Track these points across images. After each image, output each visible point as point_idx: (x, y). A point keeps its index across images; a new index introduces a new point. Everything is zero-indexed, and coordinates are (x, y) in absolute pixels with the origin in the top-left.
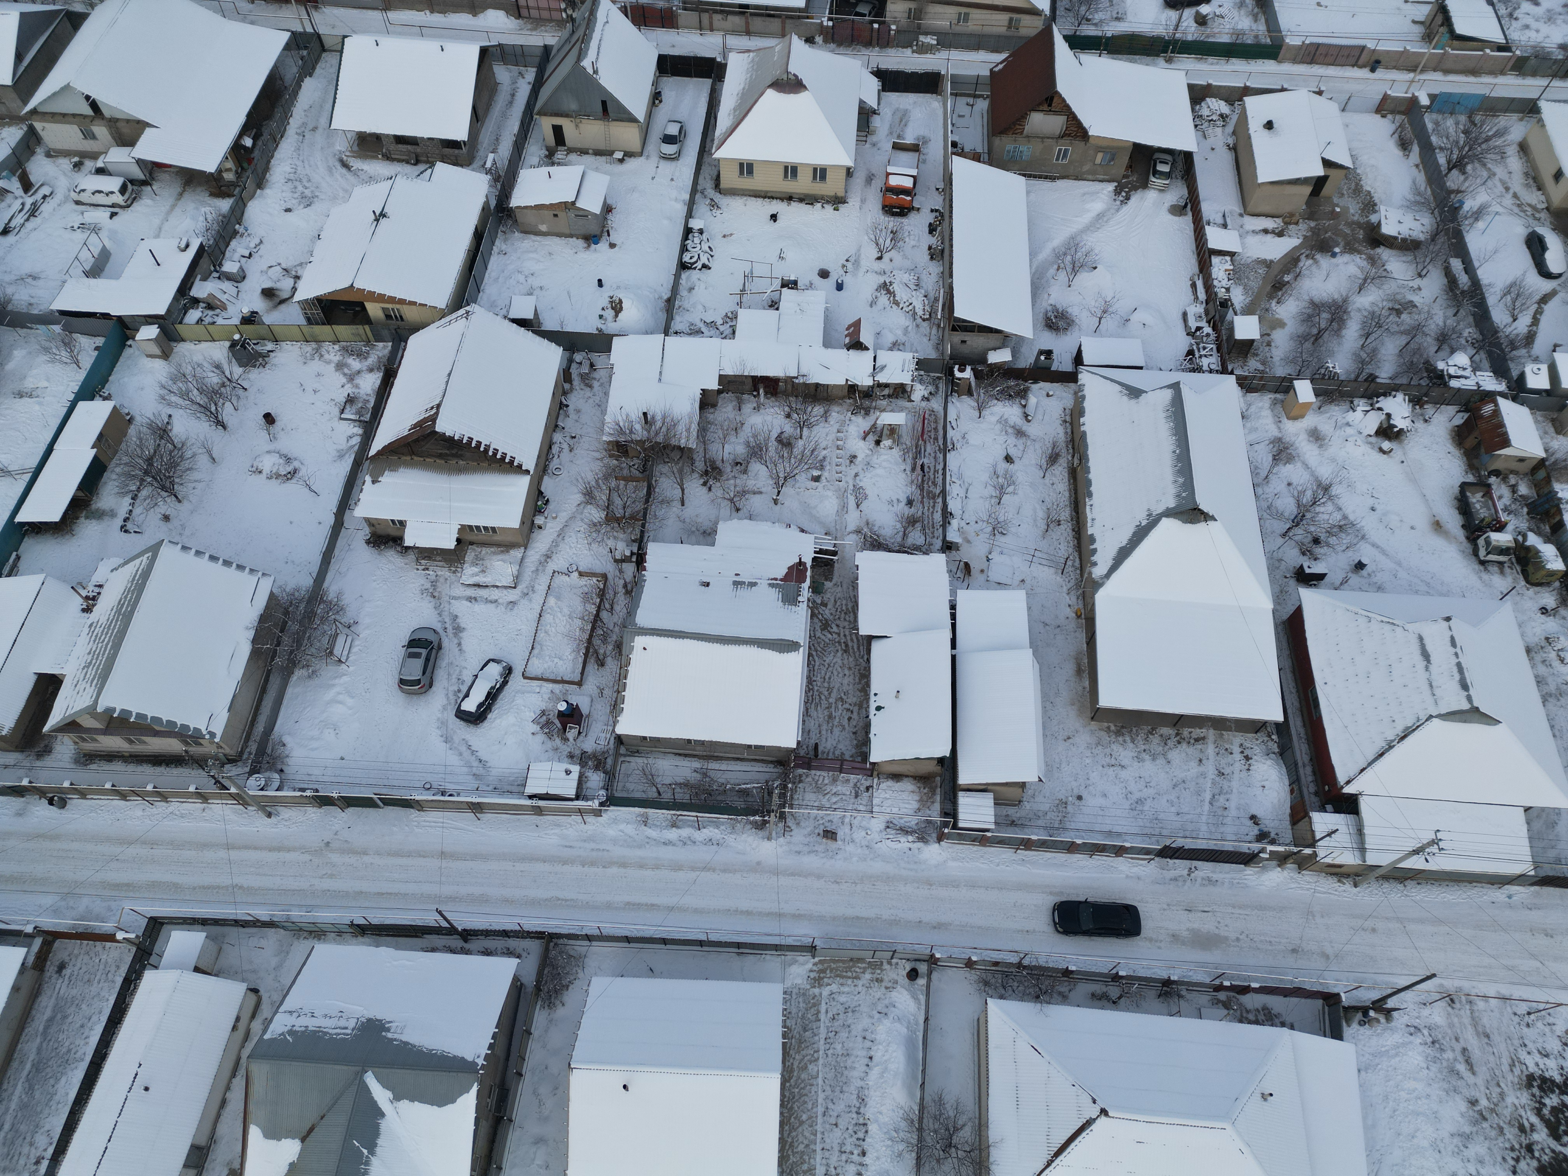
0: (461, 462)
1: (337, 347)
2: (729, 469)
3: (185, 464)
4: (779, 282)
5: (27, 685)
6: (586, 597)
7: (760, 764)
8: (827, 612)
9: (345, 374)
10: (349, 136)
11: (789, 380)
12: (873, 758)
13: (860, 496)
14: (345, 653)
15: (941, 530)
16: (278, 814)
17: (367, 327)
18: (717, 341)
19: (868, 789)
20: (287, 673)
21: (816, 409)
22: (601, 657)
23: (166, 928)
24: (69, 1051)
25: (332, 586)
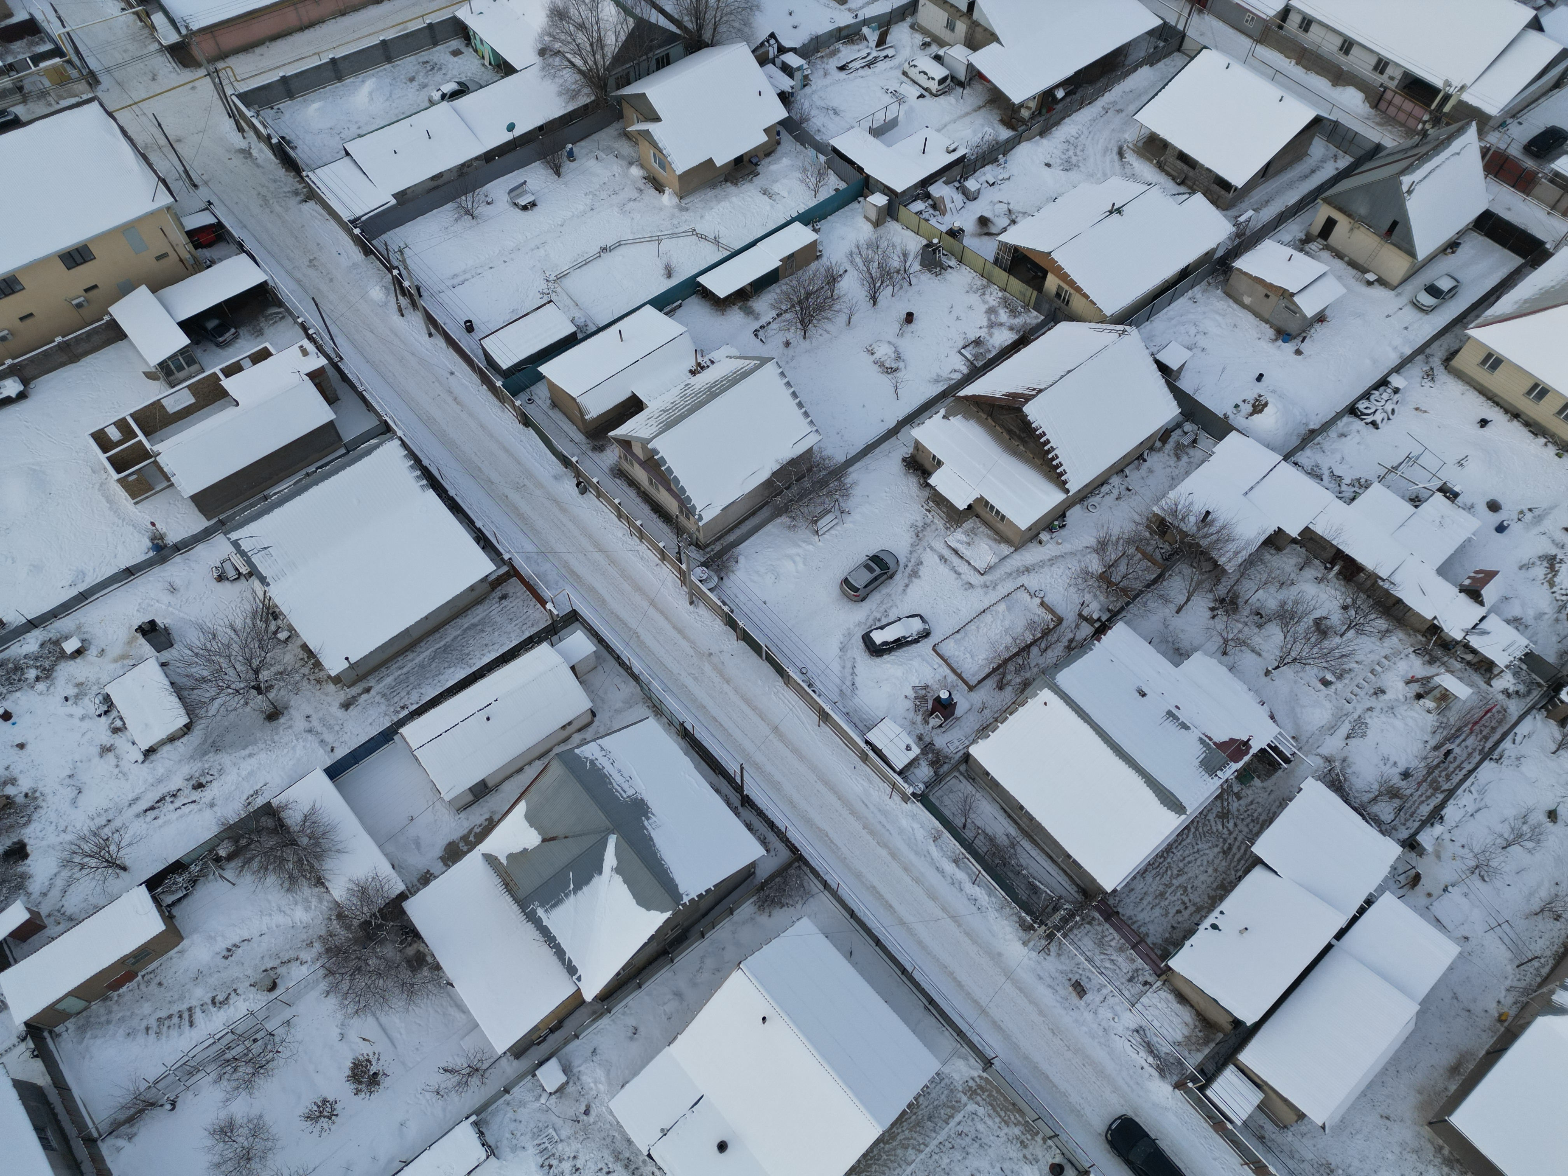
0: (1021, 448)
1: (1000, 294)
2: (1246, 613)
3: (829, 314)
4: (1439, 484)
5: (621, 396)
6: (1031, 625)
7: (1066, 878)
8: (1235, 805)
9: (989, 319)
10: (1143, 131)
11: (1374, 577)
12: (1172, 963)
13: (1358, 729)
14: (825, 529)
15: (1417, 824)
16: (697, 607)
17: (1035, 293)
18: (1330, 496)
19: (1146, 983)
20: (779, 512)
21: (1379, 621)
22: (1005, 681)
23: (577, 624)
24: (468, 654)
25: (854, 474)
